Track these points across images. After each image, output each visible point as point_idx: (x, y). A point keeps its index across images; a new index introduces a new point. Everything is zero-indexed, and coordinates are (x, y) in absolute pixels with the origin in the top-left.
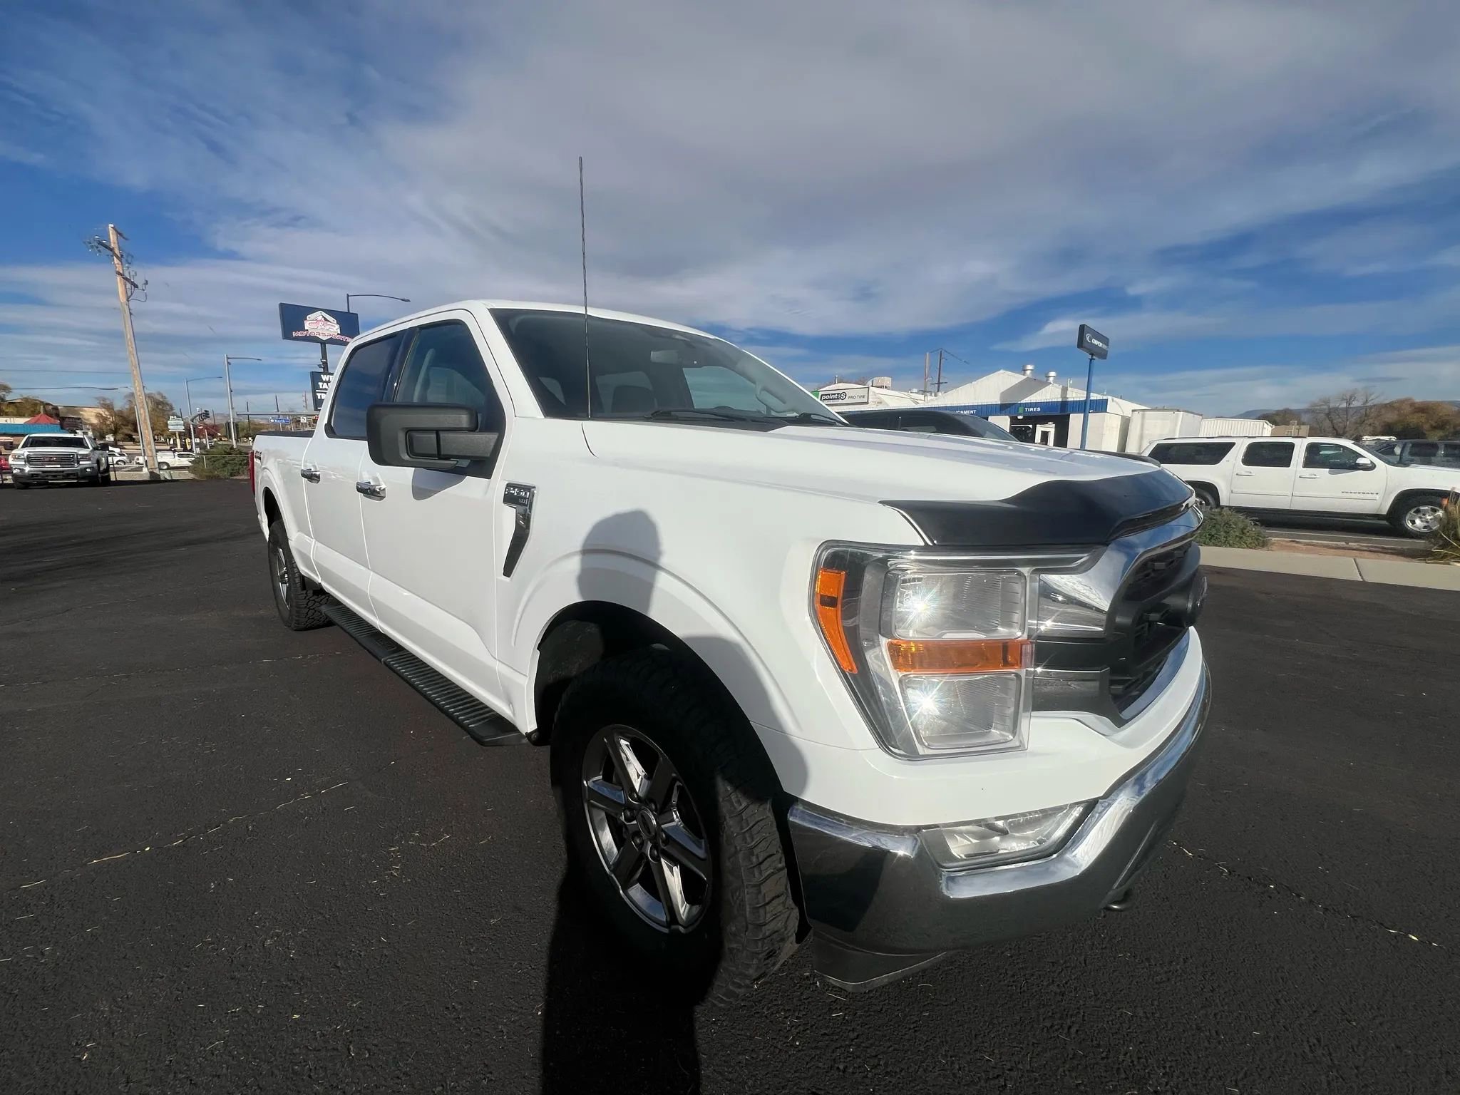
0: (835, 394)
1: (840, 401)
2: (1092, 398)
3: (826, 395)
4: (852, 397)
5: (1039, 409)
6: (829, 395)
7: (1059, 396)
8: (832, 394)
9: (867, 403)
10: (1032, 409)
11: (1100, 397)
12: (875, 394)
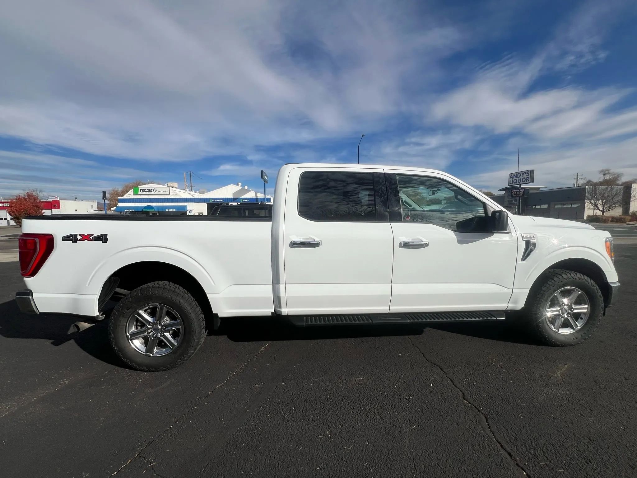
0: (149, 189)
1: (153, 193)
2: (266, 197)
3: (144, 189)
4: (160, 191)
5: (248, 201)
6: (146, 189)
7: (255, 196)
8: (148, 189)
9: (169, 195)
10: (245, 200)
11: (268, 197)
12: (173, 191)
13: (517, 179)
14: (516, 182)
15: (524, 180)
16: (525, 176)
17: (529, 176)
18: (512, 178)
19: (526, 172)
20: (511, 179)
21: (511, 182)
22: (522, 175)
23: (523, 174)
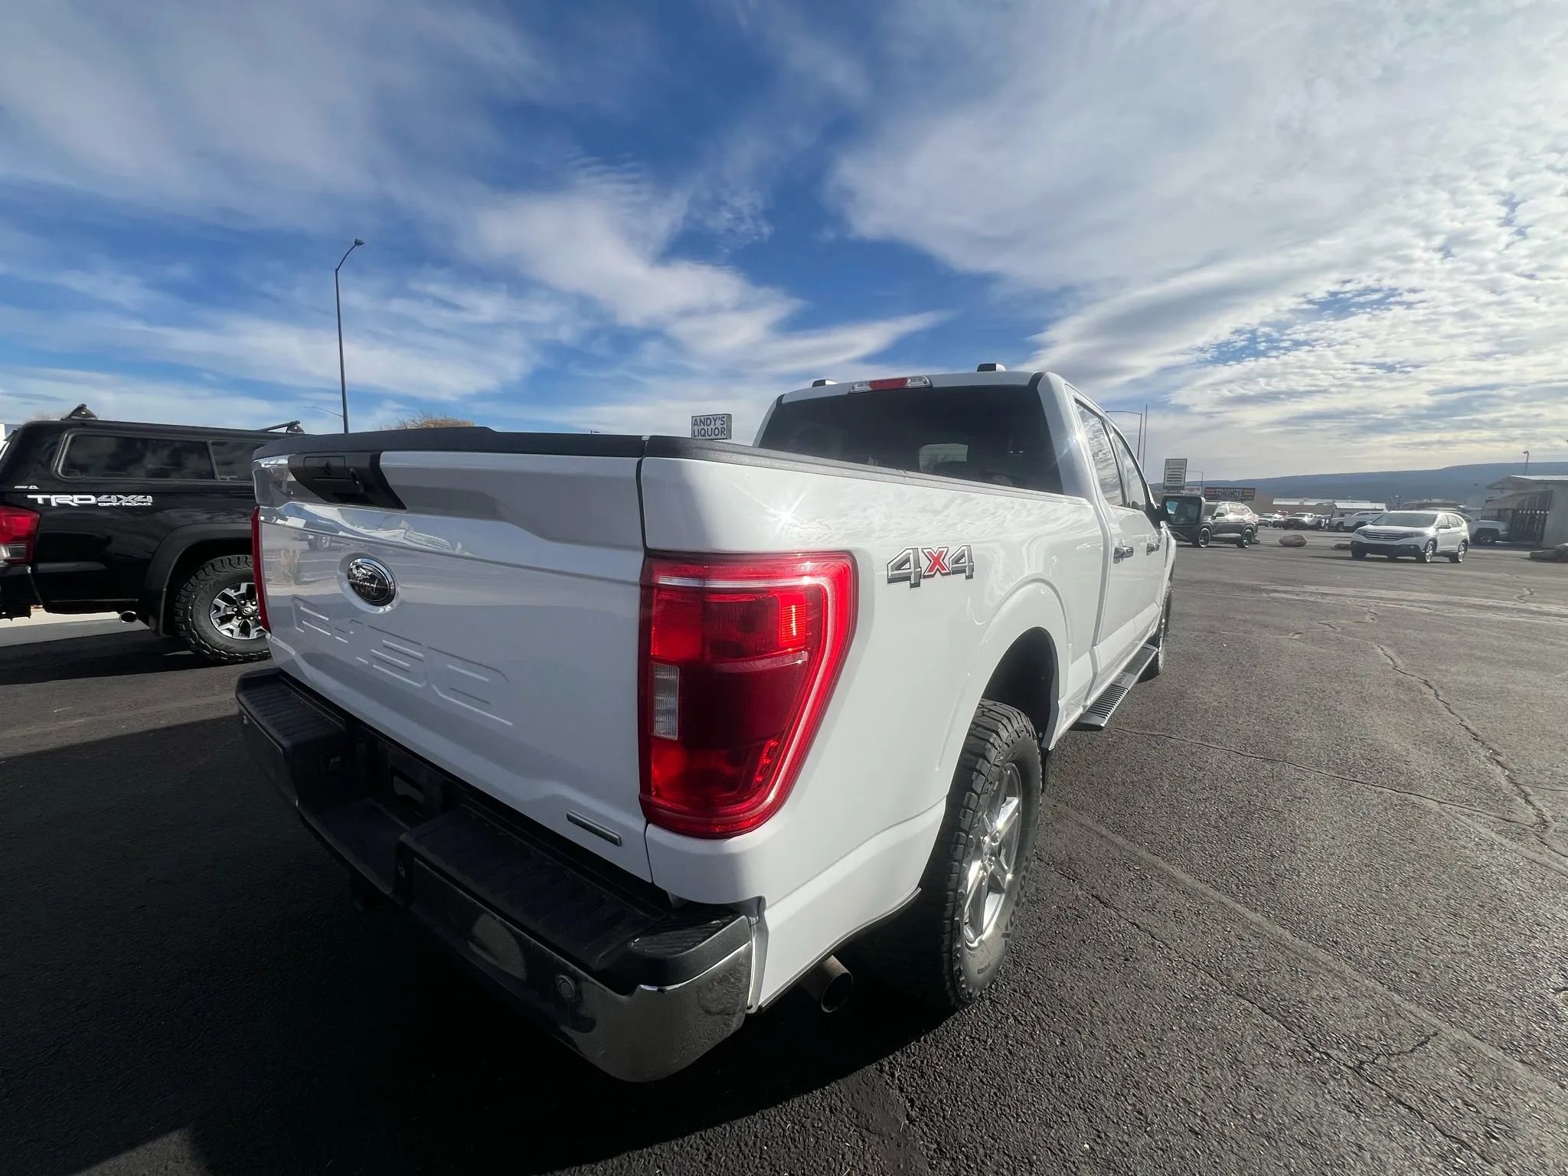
13: (706, 427)
14: (704, 435)
15: (717, 431)
16: (719, 422)
17: (725, 426)
18: (697, 424)
19: (721, 416)
20: (696, 427)
21: (696, 434)
22: (713, 422)
23: (715, 420)
